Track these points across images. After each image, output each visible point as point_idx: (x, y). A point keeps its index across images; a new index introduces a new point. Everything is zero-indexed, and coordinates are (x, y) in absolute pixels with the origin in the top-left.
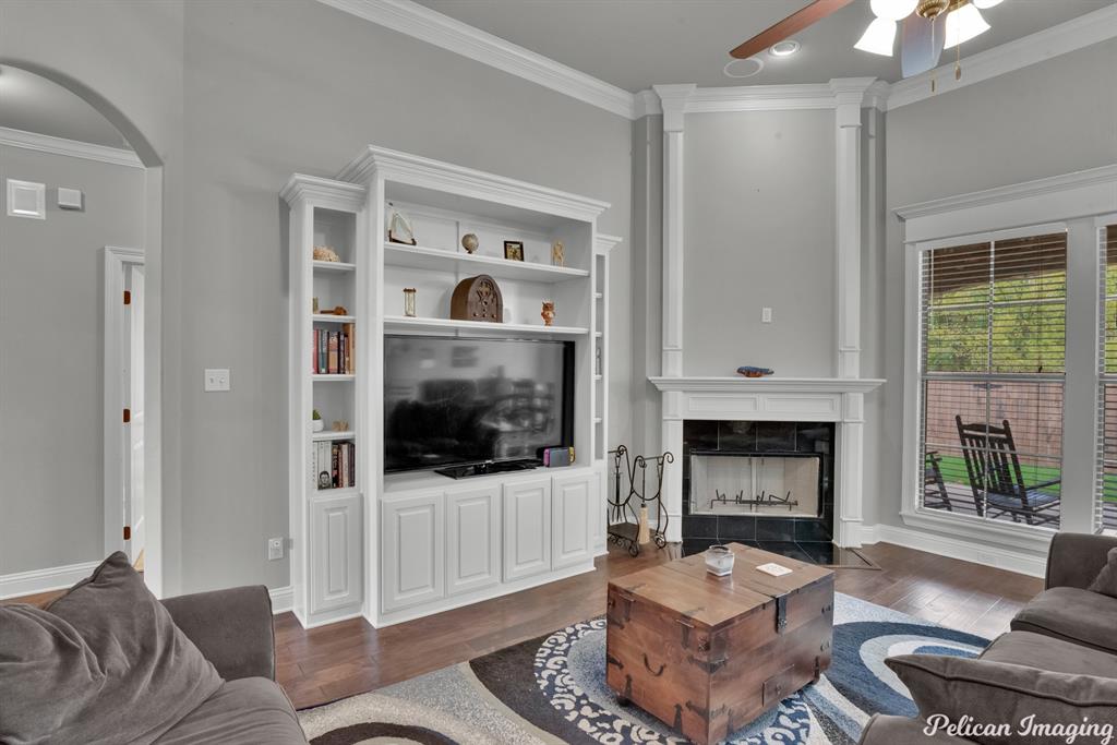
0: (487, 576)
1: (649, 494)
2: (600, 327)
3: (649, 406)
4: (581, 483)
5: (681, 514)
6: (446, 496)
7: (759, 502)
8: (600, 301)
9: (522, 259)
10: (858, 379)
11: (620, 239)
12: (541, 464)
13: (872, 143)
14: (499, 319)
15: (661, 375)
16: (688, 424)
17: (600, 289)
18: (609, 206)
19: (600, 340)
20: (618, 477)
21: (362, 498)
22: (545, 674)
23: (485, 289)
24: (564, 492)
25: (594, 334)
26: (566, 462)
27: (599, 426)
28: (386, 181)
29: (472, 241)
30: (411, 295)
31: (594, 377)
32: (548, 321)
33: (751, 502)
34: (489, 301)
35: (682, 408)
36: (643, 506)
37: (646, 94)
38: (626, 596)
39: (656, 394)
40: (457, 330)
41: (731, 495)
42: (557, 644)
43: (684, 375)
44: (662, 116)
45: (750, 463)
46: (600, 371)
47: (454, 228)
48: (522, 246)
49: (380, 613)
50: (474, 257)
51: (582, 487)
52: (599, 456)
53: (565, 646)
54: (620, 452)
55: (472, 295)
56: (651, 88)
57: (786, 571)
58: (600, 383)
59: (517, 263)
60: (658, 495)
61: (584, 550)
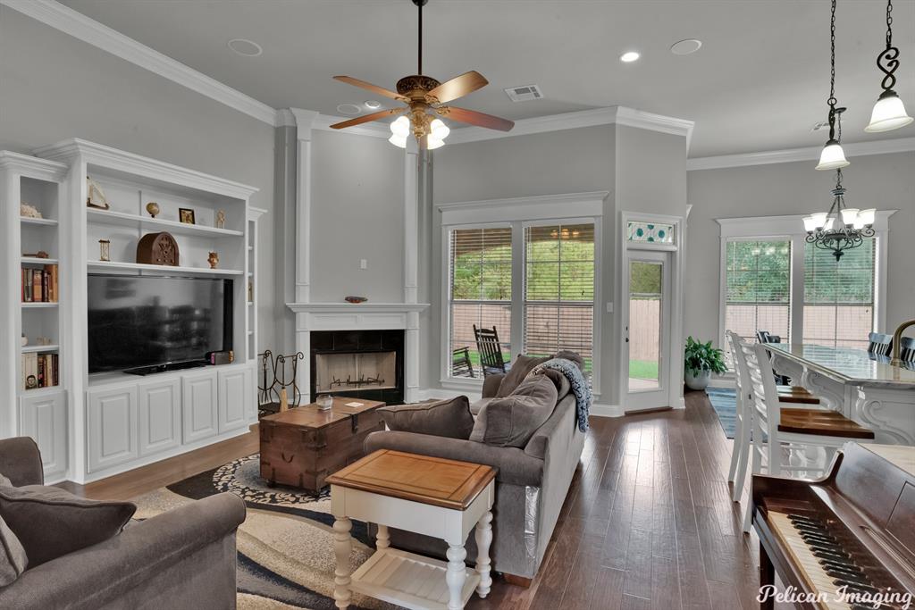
0: (170, 441)
1: (288, 380)
2: (251, 270)
3: (286, 323)
4: (239, 374)
5: (309, 392)
6: (138, 386)
7: (360, 382)
8: (251, 252)
9: (194, 223)
10: (416, 304)
11: (266, 211)
12: (209, 363)
13: (425, 165)
14: (176, 263)
15: (295, 302)
16: (313, 334)
17: (251, 243)
18: (258, 190)
19: (251, 278)
20: (265, 372)
21: (66, 394)
22: (220, 483)
23: (165, 242)
24: (227, 381)
25: (247, 274)
26: (227, 361)
27: (251, 337)
28: (88, 164)
29: (155, 208)
30: (106, 245)
31: (247, 303)
32: (213, 266)
33: (355, 383)
34: (168, 250)
35: (309, 324)
36: (283, 388)
37: (285, 112)
38: (271, 424)
39: (291, 315)
40: (140, 270)
41: (343, 379)
42: (226, 469)
43: (311, 301)
44: (296, 128)
45: (354, 358)
46: (251, 299)
47: (137, 196)
48: (193, 213)
49: (86, 473)
50: (156, 220)
51: (240, 376)
52: (251, 357)
53: (233, 470)
54: (266, 355)
55: (155, 246)
56: (288, 109)
57: (360, 404)
58: (251, 308)
59: (190, 225)
60: (294, 381)
61: (243, 419)
